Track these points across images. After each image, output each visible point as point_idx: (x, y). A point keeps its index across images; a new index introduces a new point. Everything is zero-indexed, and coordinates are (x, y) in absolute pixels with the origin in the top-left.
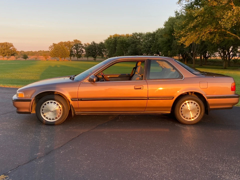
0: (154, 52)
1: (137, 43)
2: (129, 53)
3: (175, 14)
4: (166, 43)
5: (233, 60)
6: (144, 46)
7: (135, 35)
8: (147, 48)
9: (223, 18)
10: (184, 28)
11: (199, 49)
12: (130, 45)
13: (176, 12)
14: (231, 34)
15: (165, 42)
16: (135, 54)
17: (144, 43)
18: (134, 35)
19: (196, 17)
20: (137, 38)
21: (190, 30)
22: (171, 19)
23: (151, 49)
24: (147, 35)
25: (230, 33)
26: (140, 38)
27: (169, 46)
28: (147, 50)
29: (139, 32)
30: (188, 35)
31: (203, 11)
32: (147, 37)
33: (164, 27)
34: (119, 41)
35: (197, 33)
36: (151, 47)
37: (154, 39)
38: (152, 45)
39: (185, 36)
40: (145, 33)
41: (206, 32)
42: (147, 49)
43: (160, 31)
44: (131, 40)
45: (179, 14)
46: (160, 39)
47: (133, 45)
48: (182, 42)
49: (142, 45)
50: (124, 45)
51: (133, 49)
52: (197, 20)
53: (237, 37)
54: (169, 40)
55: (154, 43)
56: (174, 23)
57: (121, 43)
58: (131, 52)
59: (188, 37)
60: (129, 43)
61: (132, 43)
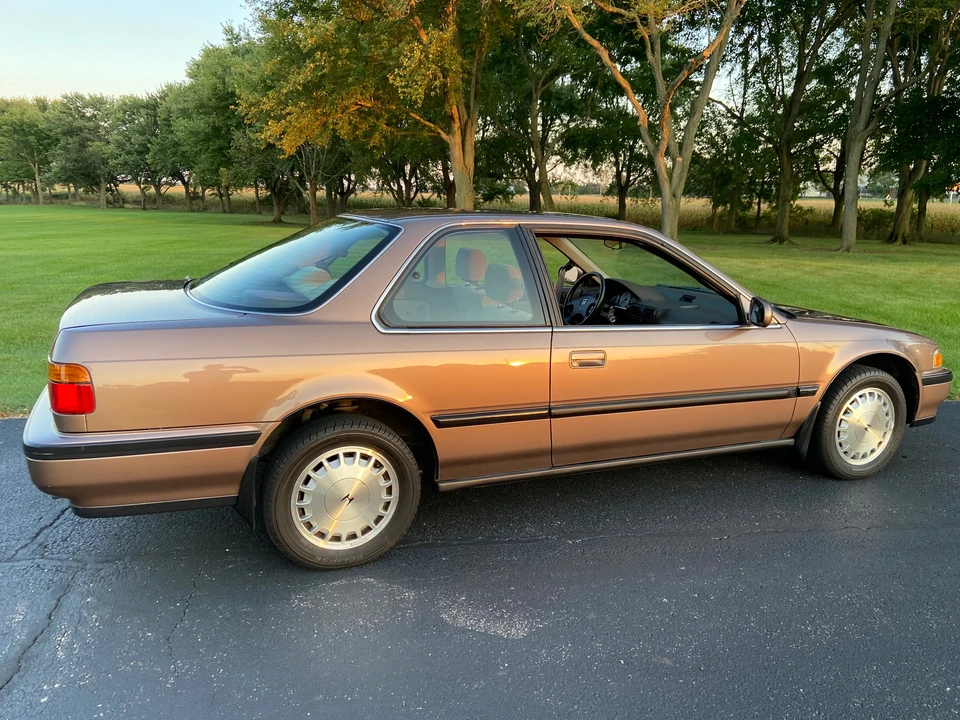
0: (161, 170)
1: (89, 136)
2: (56, 174)
3: (224, 37)
4: (207, 138)
6: (118, 147)
7: (72, 106)
8: (129, 153)
9: (400, 66)
10: (270, 88)
11: (325, 168)
12: (58, 140)
13: (229, 31)
14: (422, 121)
15: (201, 136)
16: (83, 174)
17: (114, 136)
18: (69, 101)
19: (310, 54)
20: (83, 116)
21: (294, 96)
22: (211, 53)
23: (149, 158)
24: (125, 104)
25: (418, 118)
26: (98, 117)
27: (220, 150)
28: (134, 161)
29: (92, 94)
30: (288, 114)
31: (332, 34)
32: (125, 113)
33: (188, 81)
34: (7, 125)
35: (318, 111)
36: (148, 150)
37: (156, 122)
38: (151, 143)
39: (278, 119)
40: (117, 97)
41: (347, 108)
42: (131, 159)
43: (169, 92)
44: (60, 119)
45: (241, 39)
46: (181, 125)
47: (70, 140)
48: (270, 136)
49: (108, 143)
50: (32, 139)
51: (74, 156)
52: (313, 62)
53: (440, 131)
54: (216, 130)
55: (156, 136)
56: (226, 69)
57: (15, 131)
58: (63, 168)
59: (290, 122)
60: (52, 134)
61: (64, 134)
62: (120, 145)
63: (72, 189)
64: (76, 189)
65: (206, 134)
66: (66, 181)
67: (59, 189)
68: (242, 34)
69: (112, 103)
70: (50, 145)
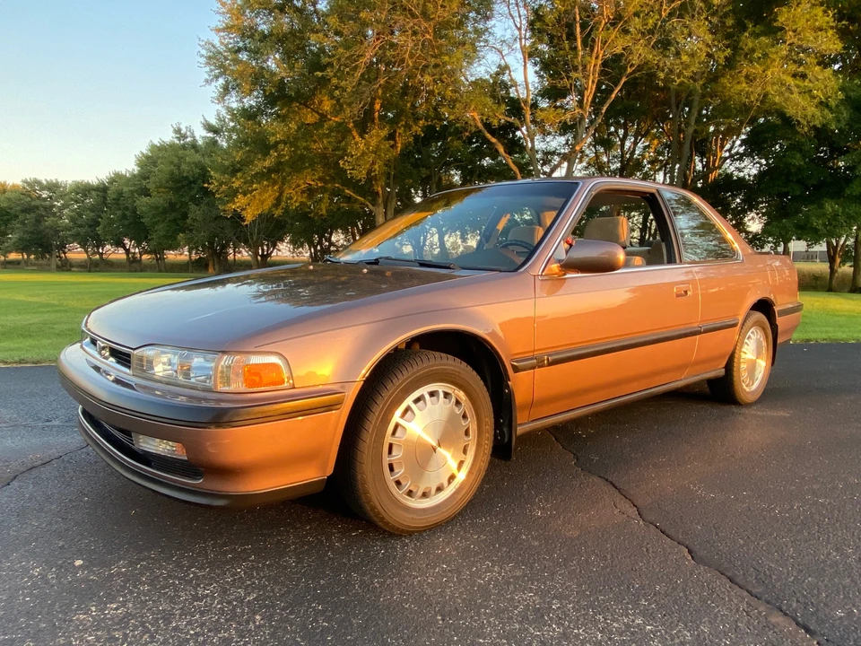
1: (43, 213)
2: (12, 244)
3: (174, 135)
6: (71, 221)
7: (32, 187)
8: (80, 226)
12: (17, 217)
13: (178, 131)
16: (36, 244)
17: (66, 213)
18: (28, 185)
20: (39, 197)
23: (99, 230)
24: (78, 188)
26: (53, 198)
29: (48, 180)
30: (254, 190)
32: (77, 194)
33: (136, 170)
36: (98, 224)
37: (105, 201)
38: (101, 218)
40: (70, 182)
42: (82, 231)
43: (118, 178)
44: (20, 200)
45: (187, 137)
47: (28, 216)
49: (61, 218)
51: (29, 228)
53: (368, 203)
55: (106, 212)
58: (21, 239)
60: (12, 212)
61: (23, 211)
62: (72, 219)
63: (26, 256)
64: (28, 256)
66: (18, 250)
67: (13, 256)
68: (188, 133)
69: (65, 187)
70: (8, 220)
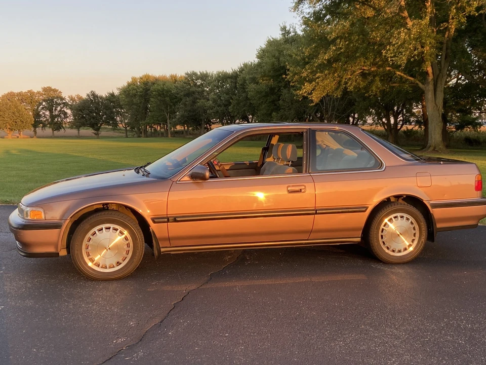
0: (236, 116)
1: (197, 96)
2: (178, 119)
3: (281, 33)
4: (267, 95)
5: (404, 132)
6: (213, 102)
7: (191, 77)
8: (219, 106)
9: (390, 44)
10: (308, 63)
11: (338, 110)
12: (181, 99)
13: (284, 29)
14: (405, 76)
15: (264, 94)
16: (193, 119)
17: (212, 95)
18: (189, 76)
19: (333, 41)
20: (195, 85)
21: (322, 67)
22: (272, 43)
23: (230, 108)
24: (219, 76)
25: (402, 75)
26: (204, 85)
27: (273, 102)
28: (222, 111)
29: (201, 72)
30: (318, 78)
31: (348, 28)
32: (219, 82)
33: (257, 61)
34: (155, 91)
35: (336, 75)
36: (230, 104)
37: (236, 86)
38: (232, 99)
39: (310, 81)
40: (215, 72)
41: (354, 72)
42: (220, 109)
43: (246, 68)
44: (183, 87)
45: (290, 33)
46: (252, 87)
47: (188, 99)
48: (306, 92)
49: (208, 100)
50: (167, 99)
51: (189, 108)
52: (335, 46)
53: (418, 82)
54: (272, 89)
55: (236, 95)
56: (280, 52)
57: (159, 95)
58: (182, 116)
59: (318, 83)
60: (178, 96)
61: (185, 96)
62: (215, 101)
63: (186, 128)
64: (188, 128)
65: (266, 93)
66: (183, 124)
67: (179, 128)
68: (291, 30)
69: (212, 77)
70: (176, 102)
